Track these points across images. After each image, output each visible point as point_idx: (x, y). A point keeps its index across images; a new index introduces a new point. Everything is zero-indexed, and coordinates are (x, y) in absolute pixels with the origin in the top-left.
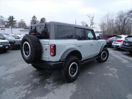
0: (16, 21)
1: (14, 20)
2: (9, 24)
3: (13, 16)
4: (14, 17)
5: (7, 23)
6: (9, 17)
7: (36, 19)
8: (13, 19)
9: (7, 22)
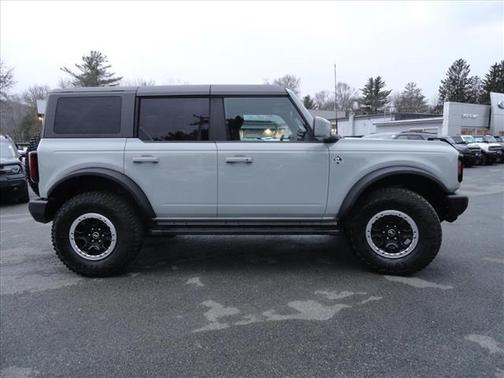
0: (388, 93)
1: (381, 90)
2: (363, 106)
3: (379, 78)
4: (382, 80)
5: (359, 104)
6: (367, 82)
7: (465, 74)
8: (378, 88)
9: (360, 101)
